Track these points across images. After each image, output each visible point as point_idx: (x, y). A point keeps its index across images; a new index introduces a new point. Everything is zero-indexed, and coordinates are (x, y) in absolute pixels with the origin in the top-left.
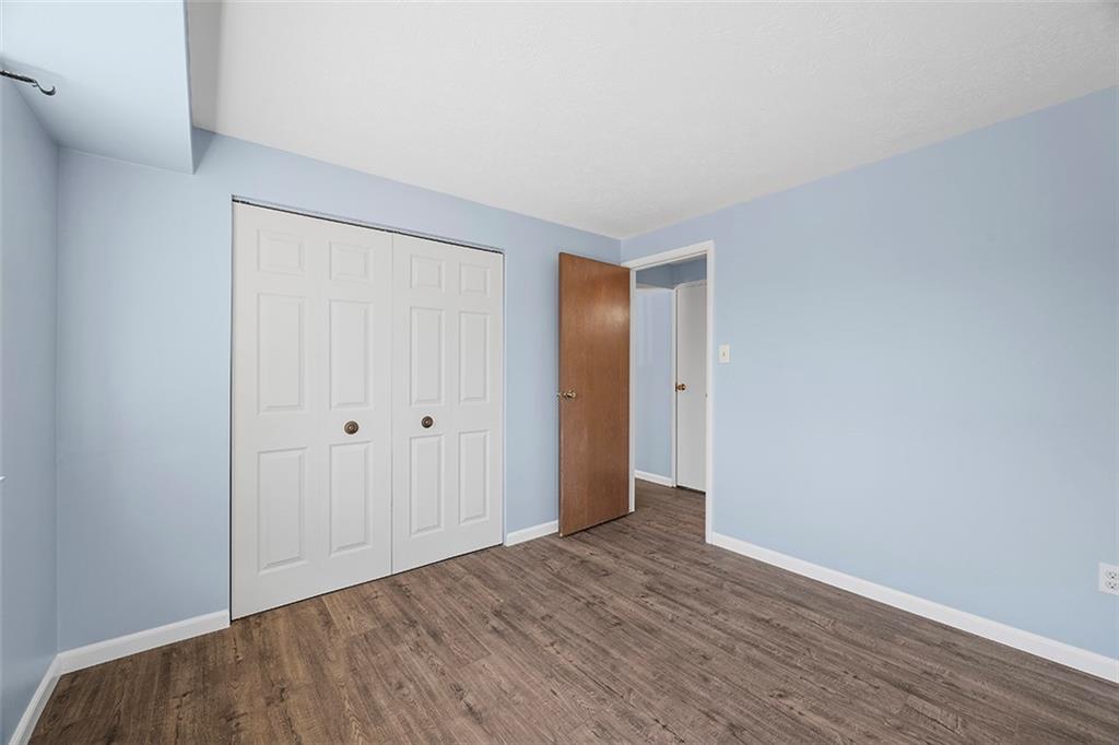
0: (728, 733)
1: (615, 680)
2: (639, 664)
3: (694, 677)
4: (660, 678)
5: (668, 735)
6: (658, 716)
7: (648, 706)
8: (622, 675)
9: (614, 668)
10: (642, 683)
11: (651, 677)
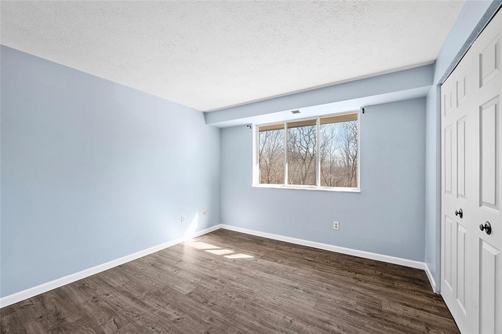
0: (208, 300)
1: (253, 310)
2: (243, 320)
3: (217, 320)
4: (233, 315)
5: (230, 295)
6: (233, 300)
7: (237, 303)
8: (250, 312)
9: (255, 315)
10: (241, 311)
11: (237, 315)
